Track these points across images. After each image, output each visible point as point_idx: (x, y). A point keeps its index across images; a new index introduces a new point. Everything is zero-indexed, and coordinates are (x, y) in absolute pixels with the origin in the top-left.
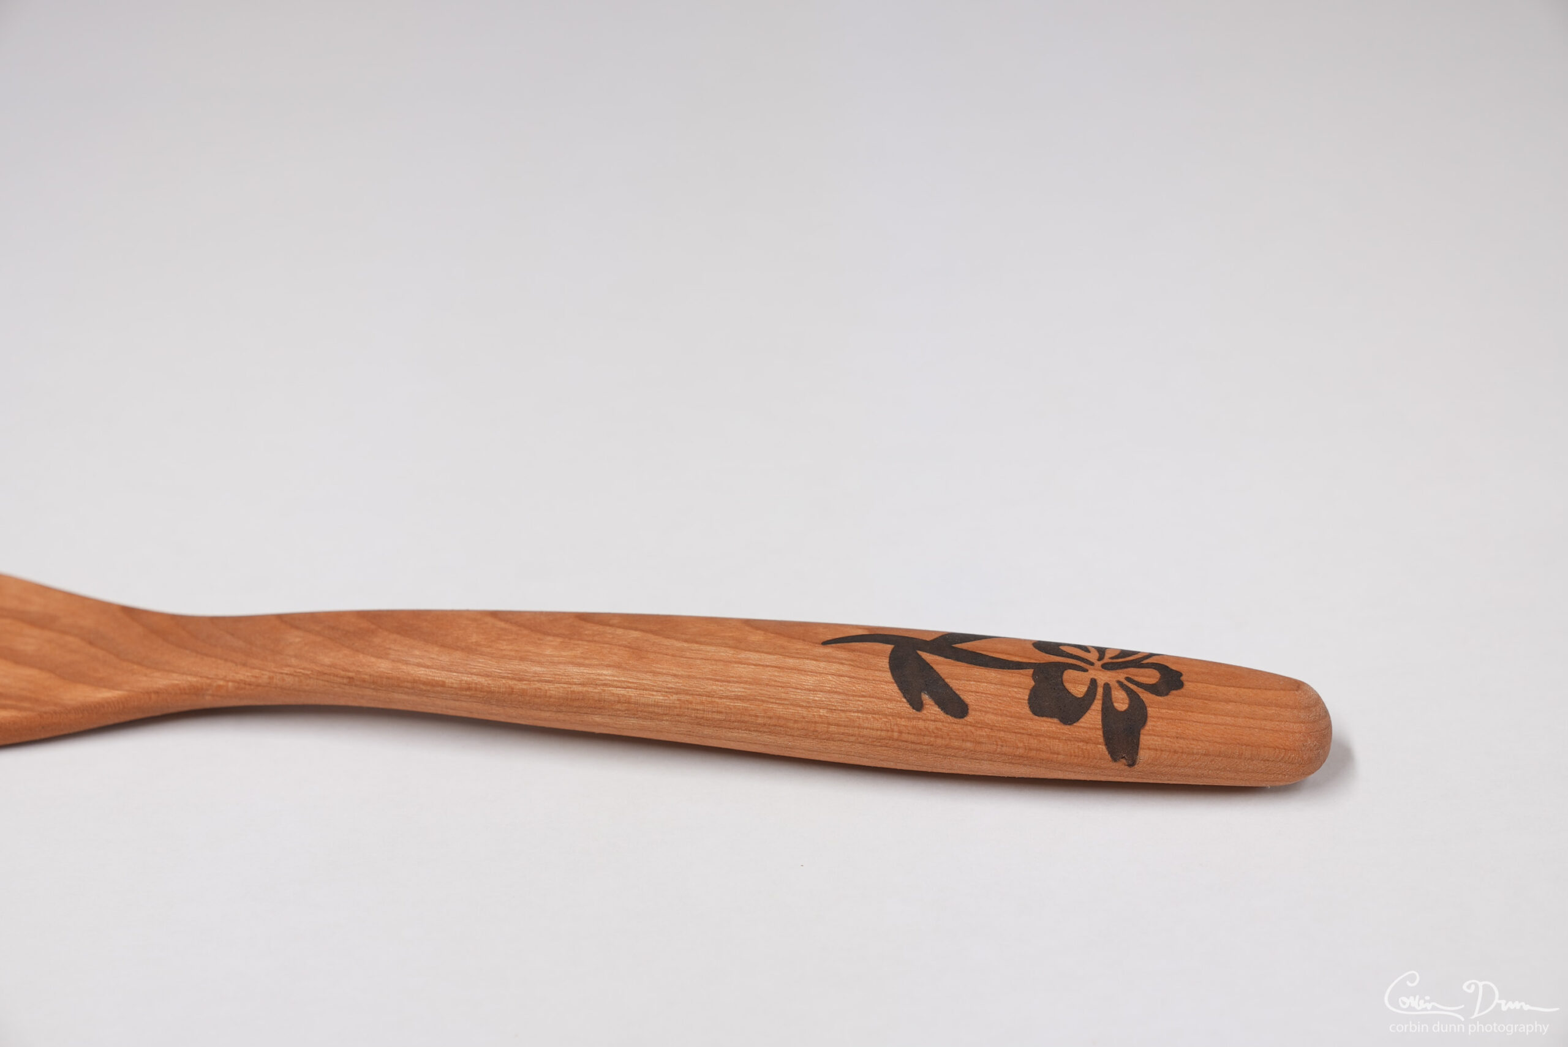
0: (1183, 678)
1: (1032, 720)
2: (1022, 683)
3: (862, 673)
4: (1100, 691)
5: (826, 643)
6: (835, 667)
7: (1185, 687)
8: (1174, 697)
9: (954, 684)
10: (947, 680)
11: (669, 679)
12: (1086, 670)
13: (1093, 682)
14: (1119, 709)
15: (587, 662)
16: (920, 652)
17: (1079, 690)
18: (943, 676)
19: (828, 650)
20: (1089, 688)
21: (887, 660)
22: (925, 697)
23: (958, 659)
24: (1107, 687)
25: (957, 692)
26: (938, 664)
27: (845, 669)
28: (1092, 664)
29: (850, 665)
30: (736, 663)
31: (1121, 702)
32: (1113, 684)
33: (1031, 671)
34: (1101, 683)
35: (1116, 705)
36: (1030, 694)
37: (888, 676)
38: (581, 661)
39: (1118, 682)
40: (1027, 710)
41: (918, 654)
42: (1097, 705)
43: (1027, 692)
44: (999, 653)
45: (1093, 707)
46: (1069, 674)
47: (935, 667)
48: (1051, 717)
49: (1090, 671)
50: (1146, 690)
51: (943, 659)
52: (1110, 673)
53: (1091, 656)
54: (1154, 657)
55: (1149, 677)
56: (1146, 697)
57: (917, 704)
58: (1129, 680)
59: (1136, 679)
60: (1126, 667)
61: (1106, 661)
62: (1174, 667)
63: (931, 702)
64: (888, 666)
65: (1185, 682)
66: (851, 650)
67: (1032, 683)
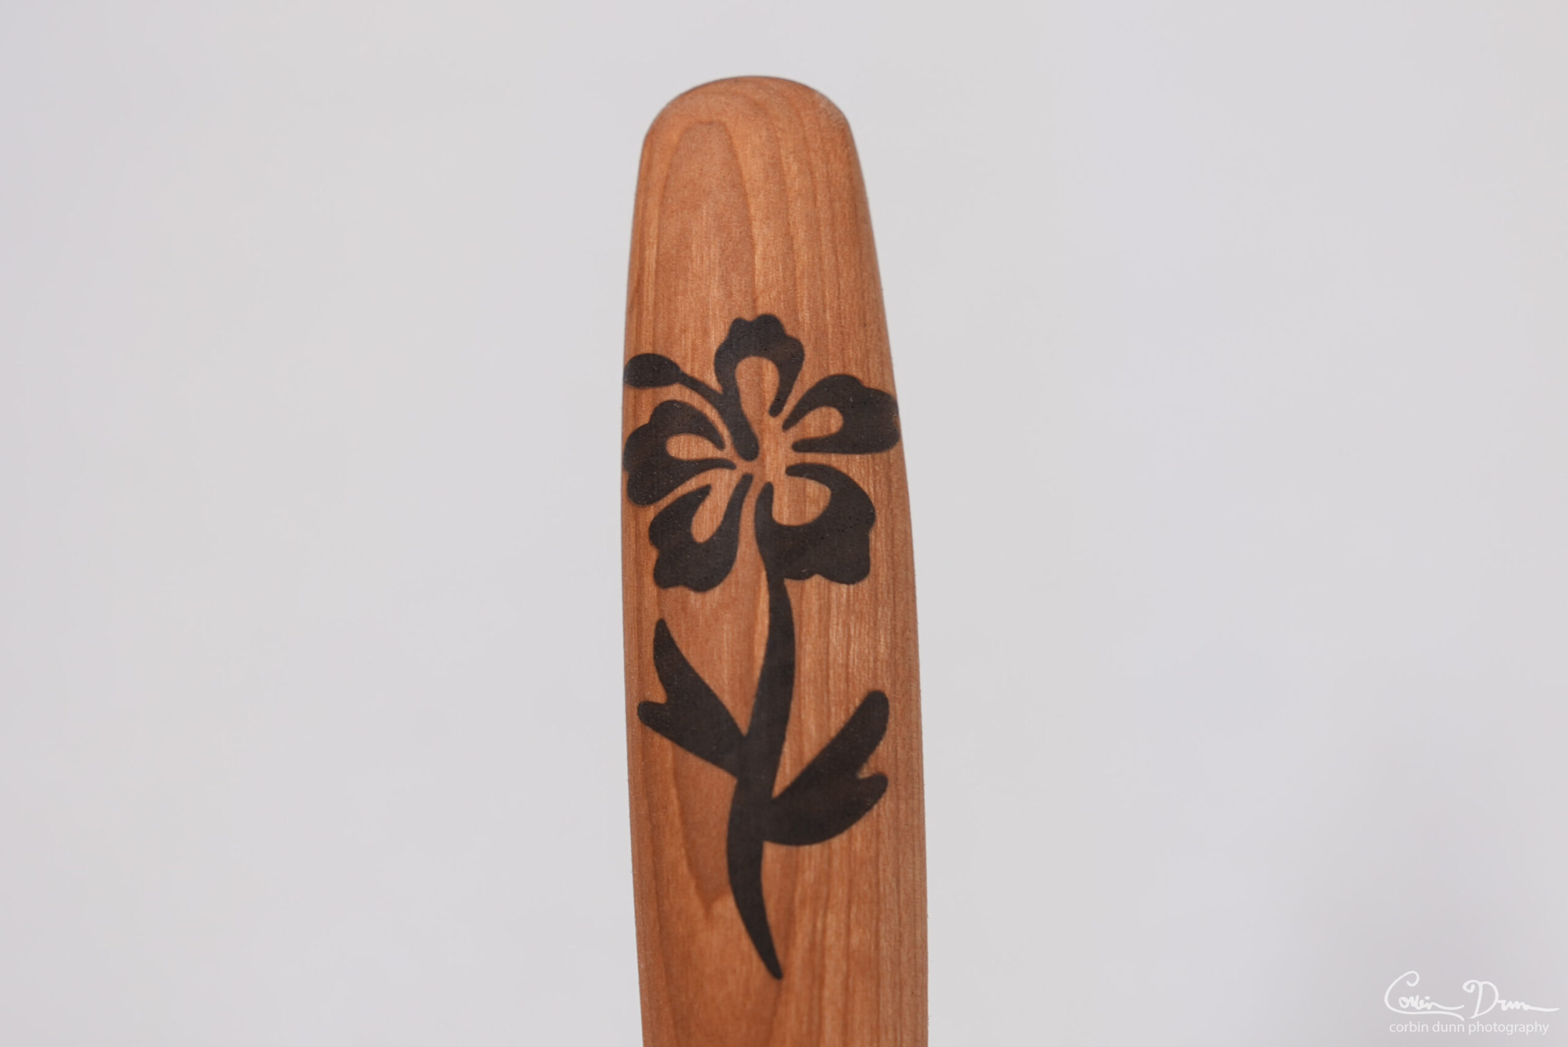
0: (748, 316)
1: (876, 576)
3: (840, 892)
4: (810, 458)
6: (833, 940)
7: (770, 312)
9: (837, 721)
10: (833, 734)
12: (768, 489)
13: (794, 471)
14: (840, 423)
16: (777, 790)
17: (815, 496)
18: (825, 741)
20: (810, 477)
21: (807, 848)
22: (865, 773)
23: (785, 713)
24: (800, 446)
25: (852, 710)
26: (801, 753)
27: (834, 927)
28: (746, 482)
29: (825, 916)
31: (826, 420)
32: (795, 433)
33: (791, 586)
34: (795, 458)
35: (833, 430)
36: (842, 582)
37: (838, 842)
39: (787, 425)
40: (865, 584)
41: (783, 795)
42: (836, 461)
43: (835, 587)
44: (751, 648)
45: (842, 469)
46: (783, 512)
47: (809, 759)
48: (866, 543)
49: (768, 478)
50: (794, 378)
51: (787, 749)
52: (767, 444)
53: (722, 483)
54: (688, 370)
55: (760, 374)
56: (808, 378)
57: (879, 784)
58: (775, 410)
59: (770, 397)
60: (742, 415)
61: (728, 452)
62: (717, 336)
63: (872, 758)
64: (816, 848)
65: (760, 312)
66: (790, 917)
67: (816, 579)
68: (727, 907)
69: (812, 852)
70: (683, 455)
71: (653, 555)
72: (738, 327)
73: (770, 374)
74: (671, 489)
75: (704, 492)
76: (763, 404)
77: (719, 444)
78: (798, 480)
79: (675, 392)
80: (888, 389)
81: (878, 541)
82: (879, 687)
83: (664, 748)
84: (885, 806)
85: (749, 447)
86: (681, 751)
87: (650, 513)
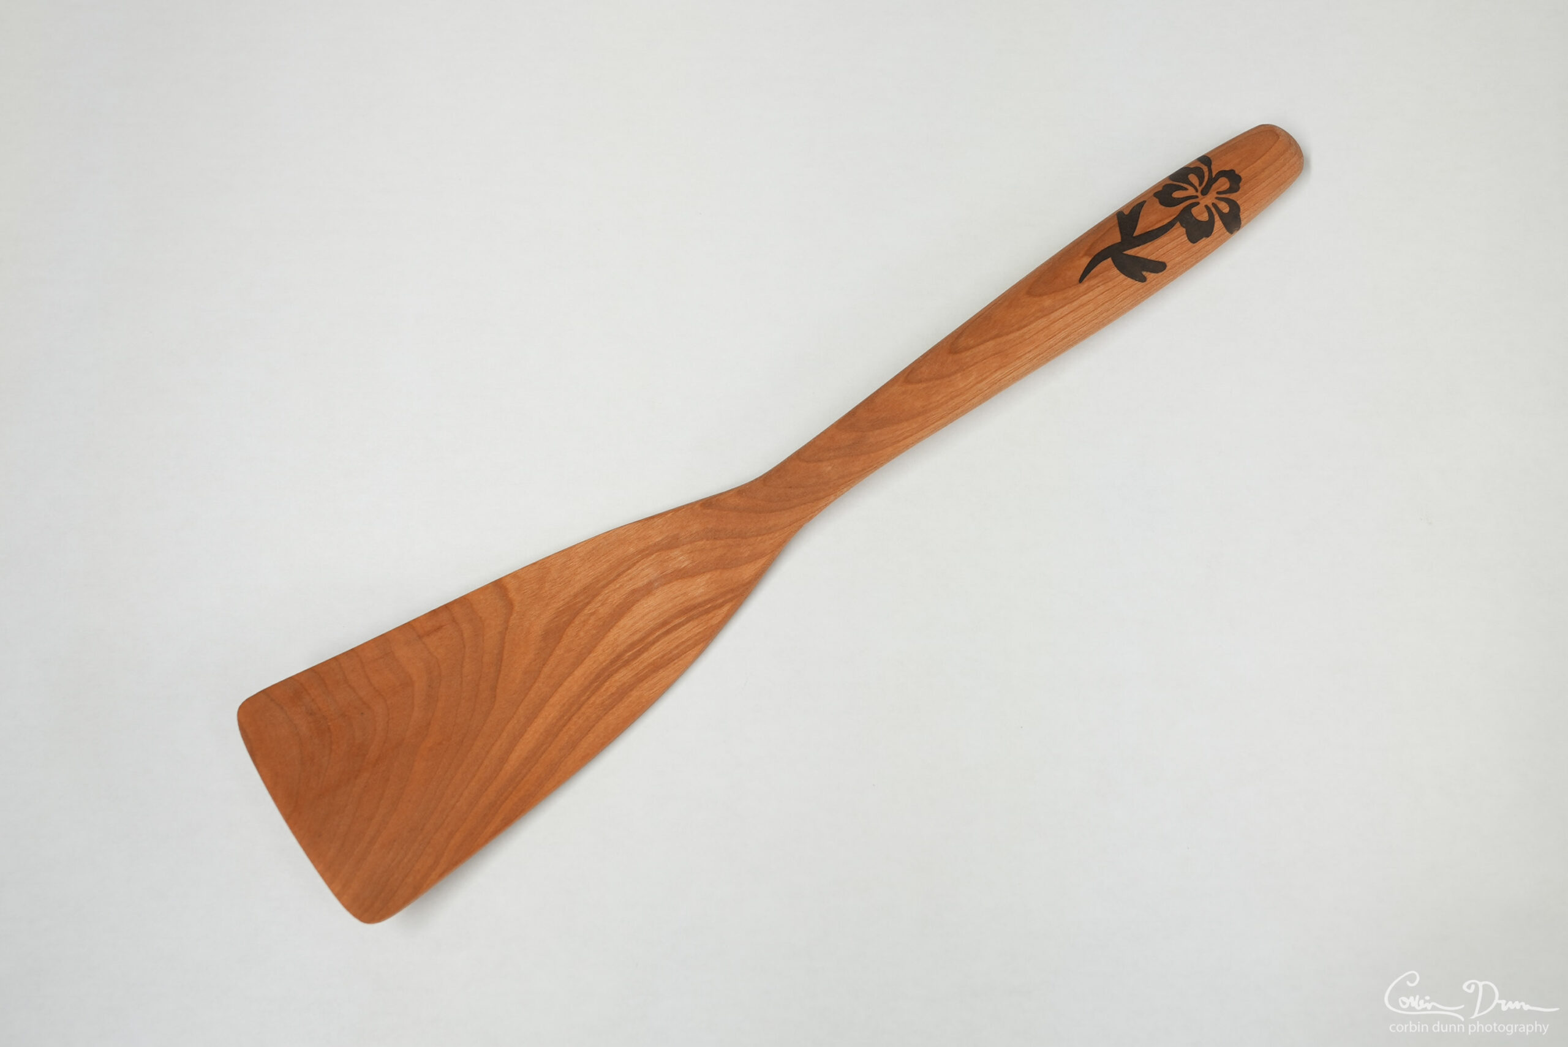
0: (1237, 172)
1: (1194, 246)
2: (1179, 232)
3: (1111, 284)
4: (1213, 210)
5: (1081, 280)
6: (1097, 291)
7: (1242, 177)
8: (1244, 186)
9: (1152, 257)
10: (1149, 258)
11: (1027, 355)
12: (1198, 204)
13: (1207, 207)
14: (1227, 212)
15: (984, 376)
16: (1125, 252)
17: (1204, 217)
18: (1146, 257)
19: (1085, 285)
20: (1208, 212)
21: (1116, 269)
22: (1144, 273)
23: (1145, 243)
24: (1214, 205)
25: (1157, 260)
26: (1138, 253)
27: (1102, 288)
28: (1197, 197)
29: (1103, 284)
30: (1052, 324)
31: (1225, 208)
32: (1216, 201)
33: (1178, 224)
34: (1210, 205)
35: (1224, 211)
36: (1187, 236)
37: (1122, 276)
38: (980, 378)
39: (1216, 198)
40: (1191, 244)
41: (1125, 255)
42: (1217, 218)
43: (1185, 236)
44: (1155, 224)
45: (1216, 220)
46: (1195, 211)
47: (1139, 255)
48: (1201, 238)
49: (1200, 202)
50: (1230, 193)
51: (1137, 248)
52: (1208, 196)
53: (1191, 191)
54: (1212, 167)
55: (1224, 184)
56: (1232, 196)
57: (1143, 279)
58: (1218, 193)
59: (1220, 190)
60: (1211, 186)
61: (1200, 189)
62: (1227, 169)
63: (1149, 273)
64: (1118, 271)
65: (1240, 174)
66: (1096, 276)
67: (1184, 230)
68: (1086, 260)
69: (1116, 271)
70: (1190, 179)
71: (1160, 189)
72: (1232, 171)
73: (1227, 186)
74: (1179, 182)
75: (1186, 189)
76: (1218, 189)
77: (1200, 184)
78: (1205, 209)
79: (1205, 169)
80: (1243, 223)
81: (1204, 242)
82: (1167, 264)
83: (1116, 221)
84: (1139, 284)
85: (1205, 192)
86: (1117, 225)
87: (1171, 182)
